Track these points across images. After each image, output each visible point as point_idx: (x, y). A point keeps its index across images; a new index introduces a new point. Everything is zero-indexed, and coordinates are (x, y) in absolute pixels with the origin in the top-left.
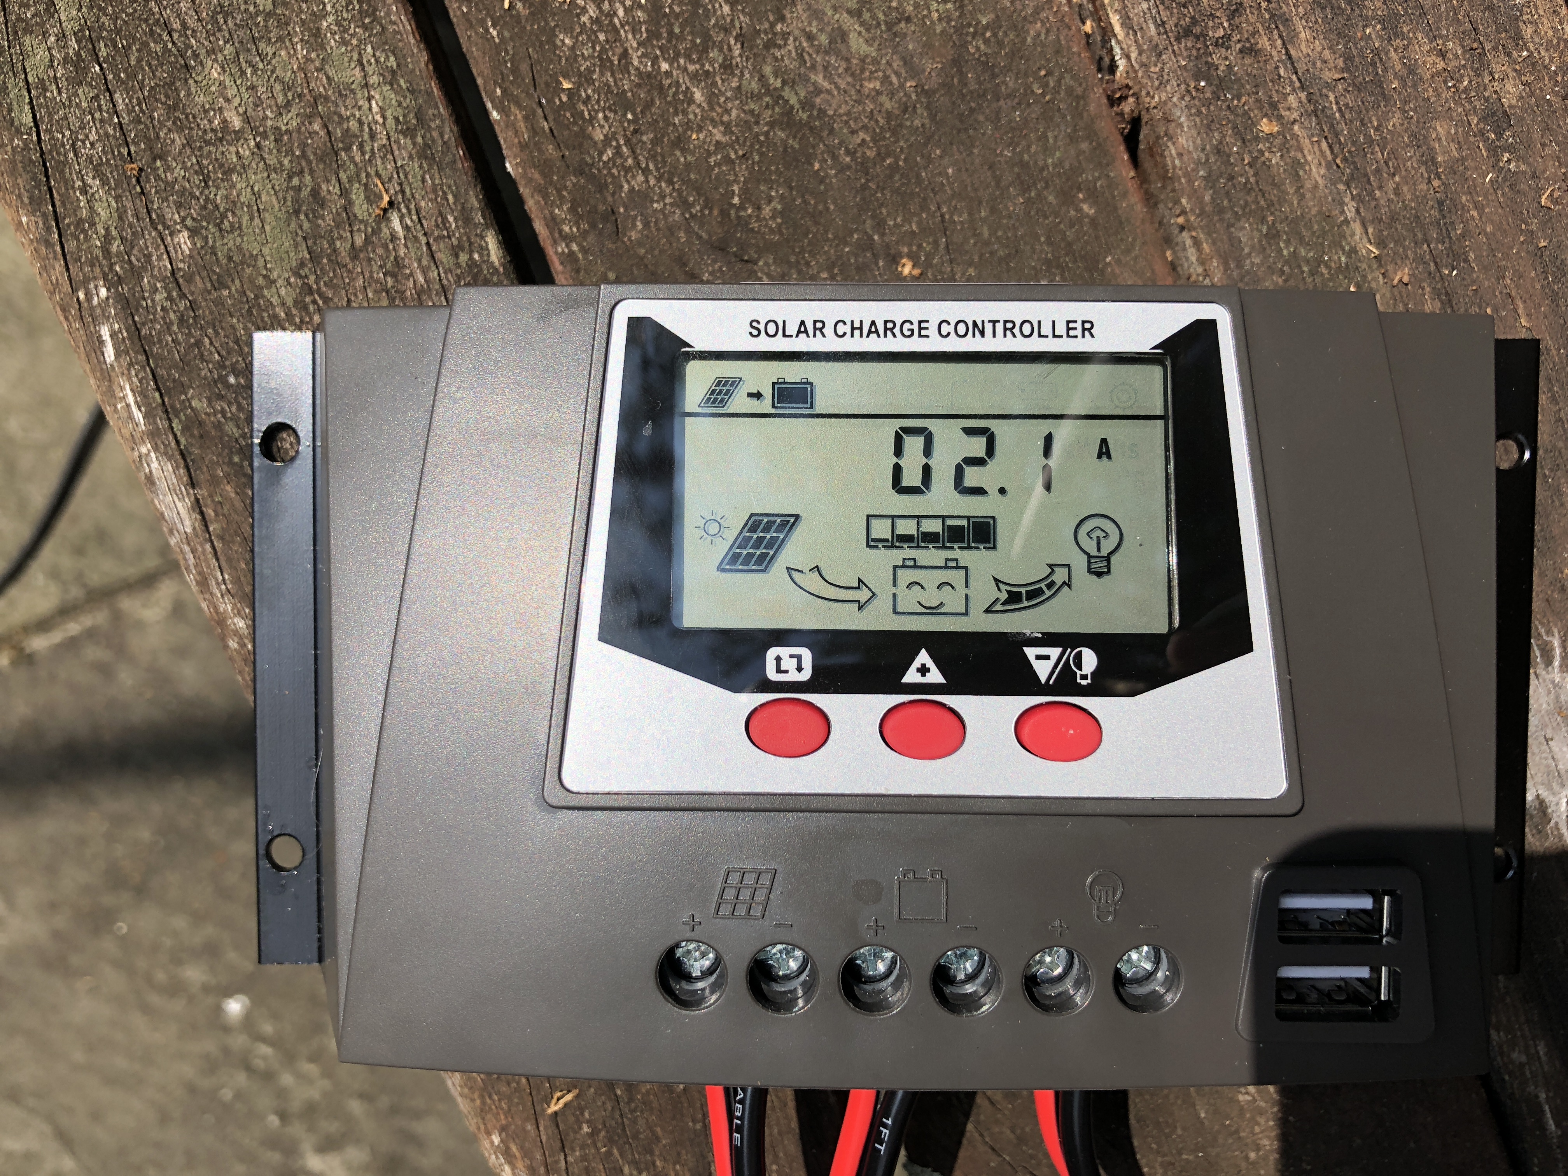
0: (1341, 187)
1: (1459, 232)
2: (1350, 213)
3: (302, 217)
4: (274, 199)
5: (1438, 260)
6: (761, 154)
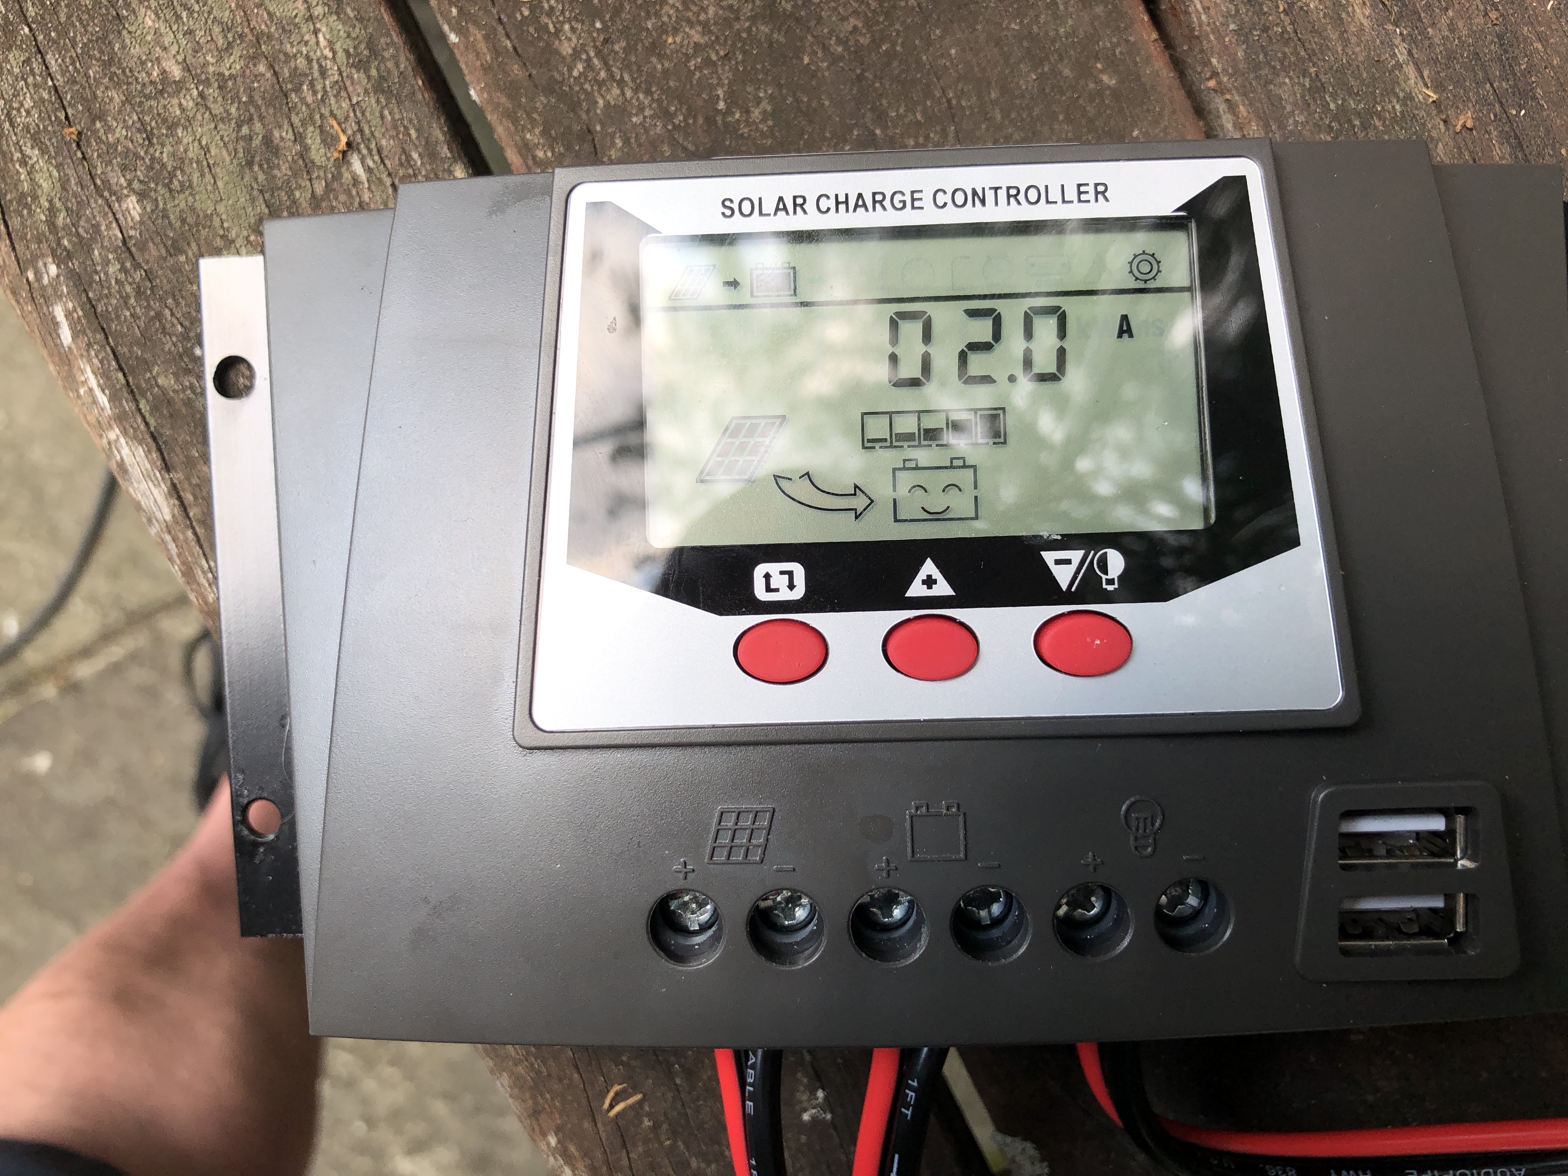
0: (1390, 27)
1: (1523, 67)
2: (1402, 57)
3: (256, 168)
4: (224, 152)
5: (1504, 100)
6: (745, 53)
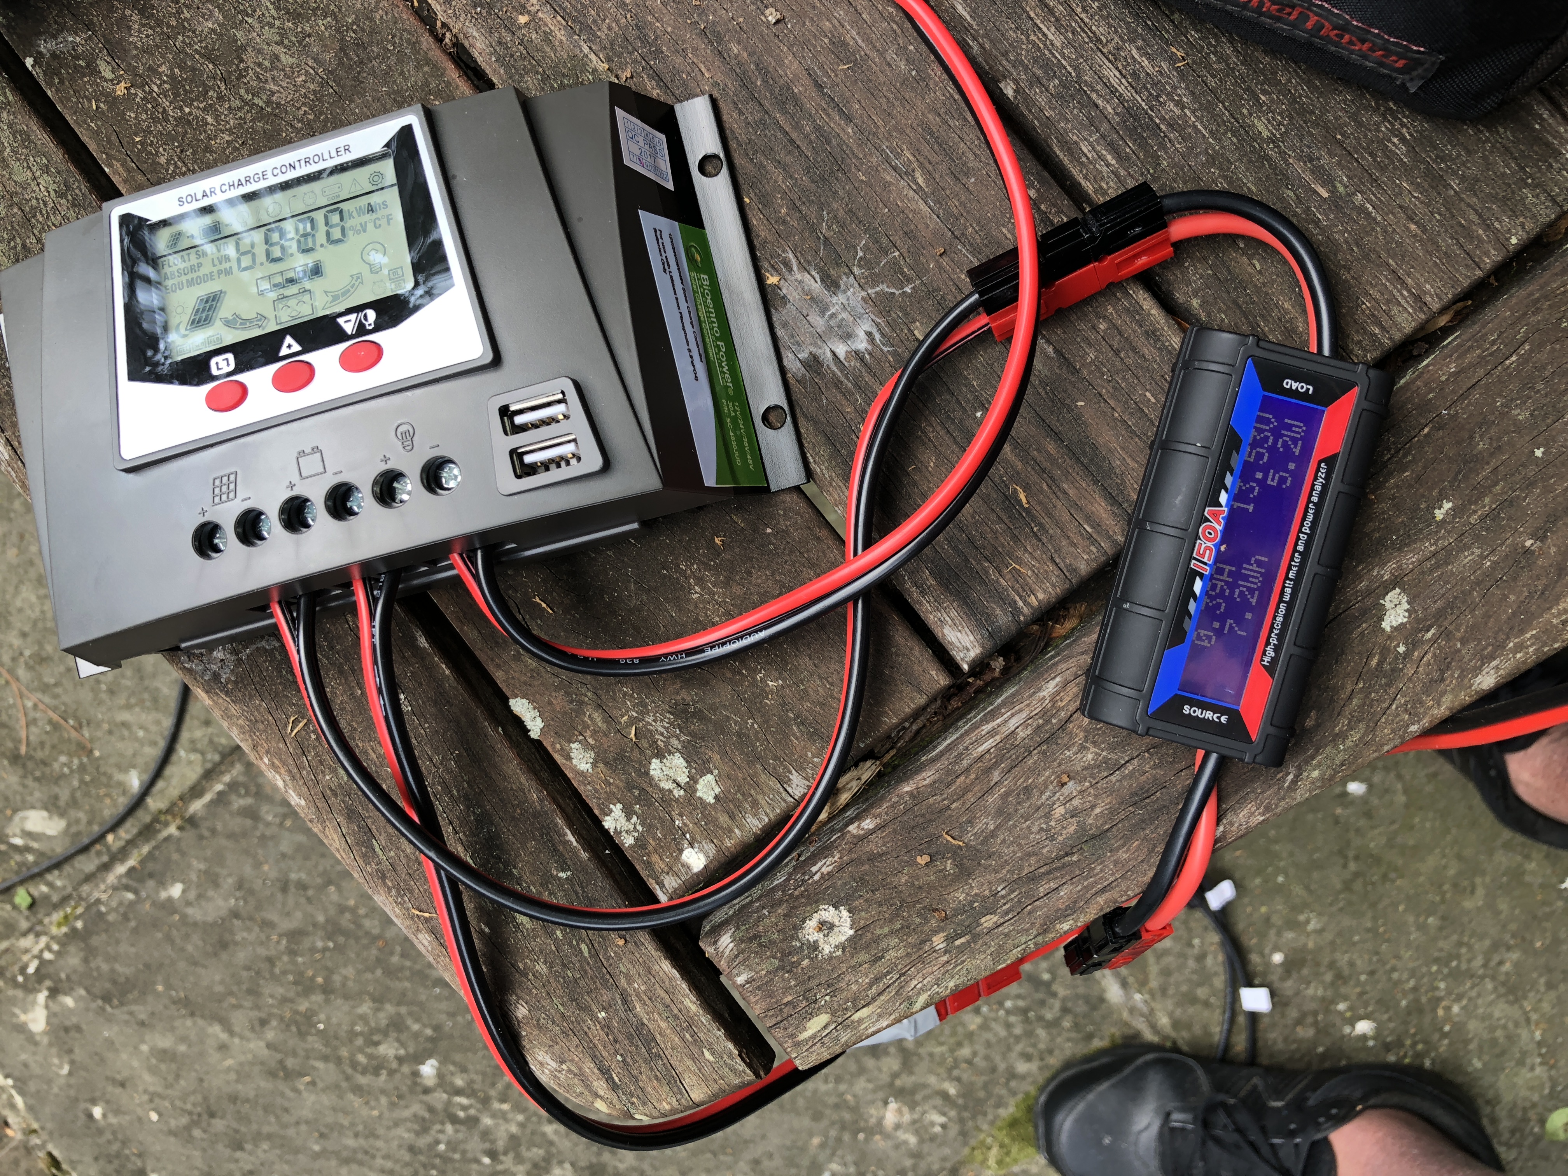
0: (576, 37)
5: (646, 58)
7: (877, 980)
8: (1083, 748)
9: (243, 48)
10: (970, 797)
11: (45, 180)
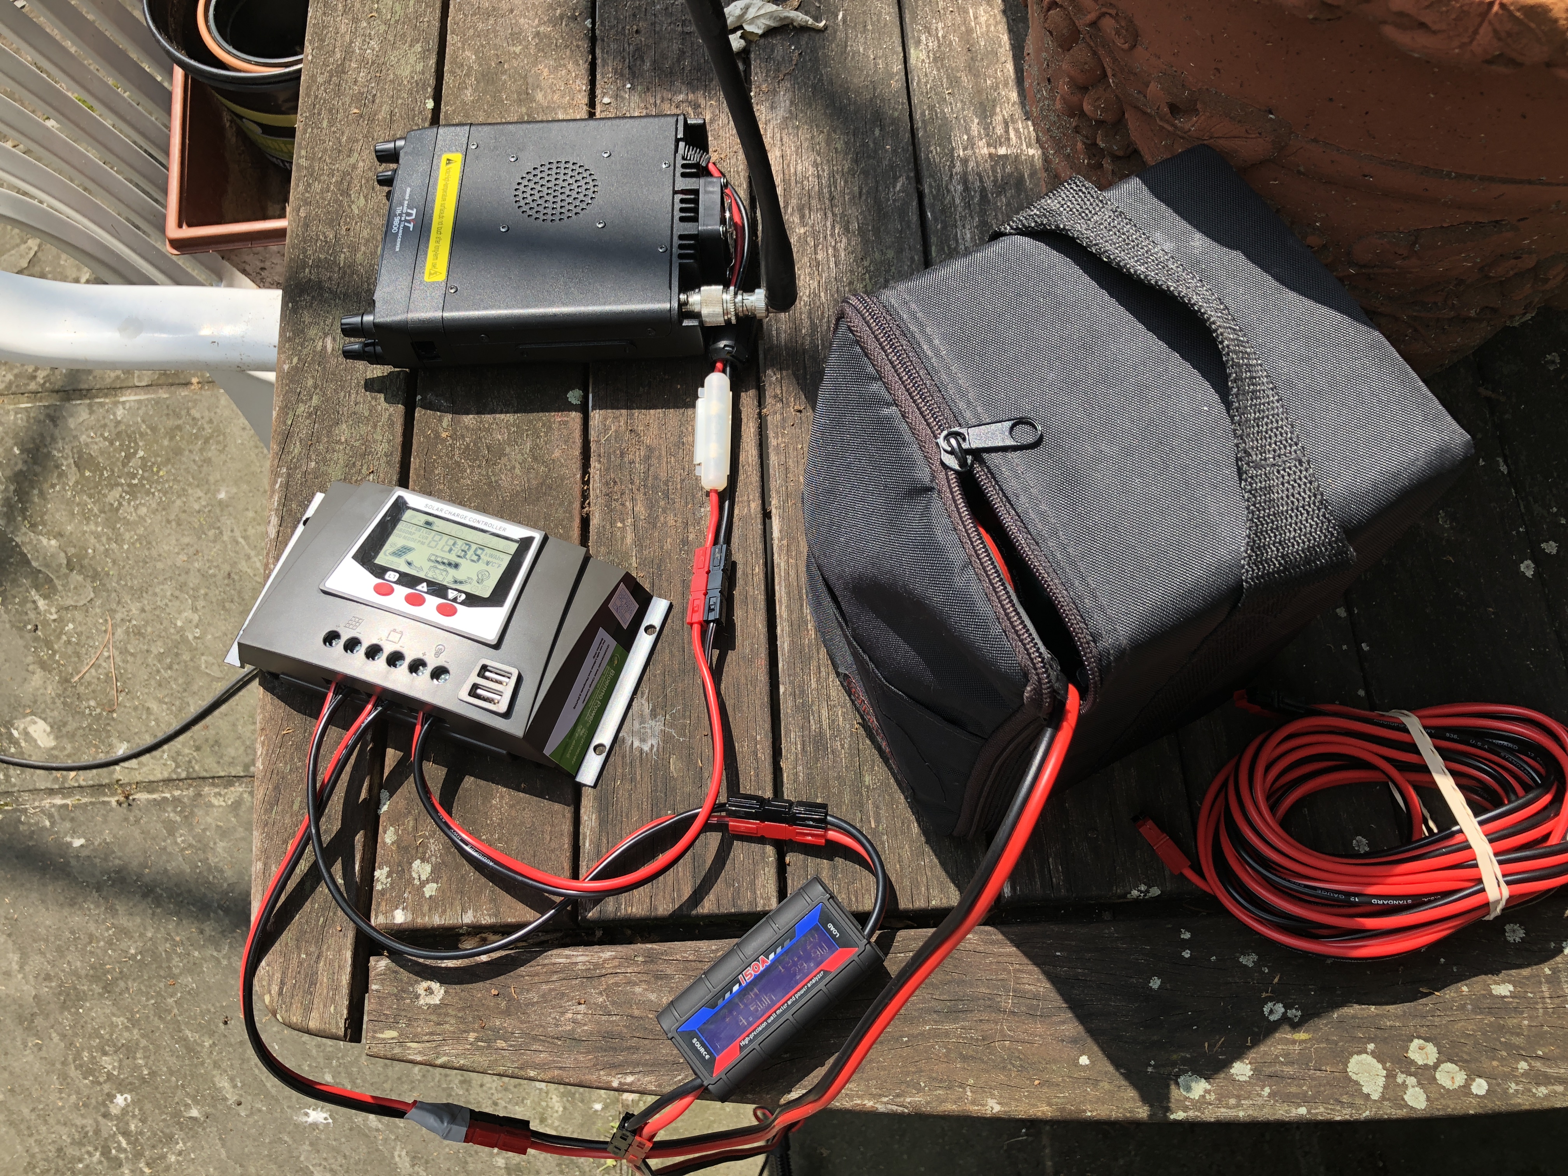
7: (432, 1034)
8: (601, 993)
9: (505, 455)
10: (536, 979)
11: (385, 445)
